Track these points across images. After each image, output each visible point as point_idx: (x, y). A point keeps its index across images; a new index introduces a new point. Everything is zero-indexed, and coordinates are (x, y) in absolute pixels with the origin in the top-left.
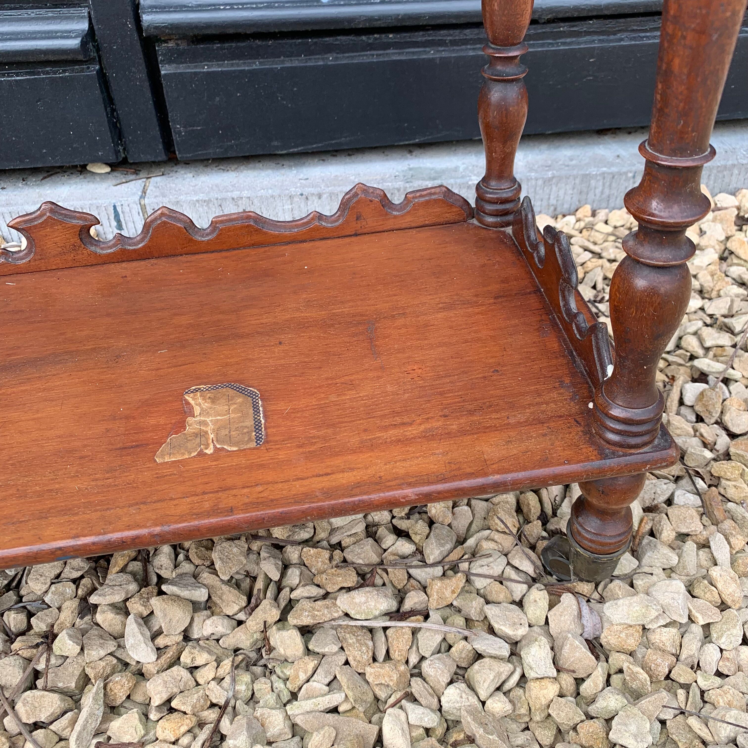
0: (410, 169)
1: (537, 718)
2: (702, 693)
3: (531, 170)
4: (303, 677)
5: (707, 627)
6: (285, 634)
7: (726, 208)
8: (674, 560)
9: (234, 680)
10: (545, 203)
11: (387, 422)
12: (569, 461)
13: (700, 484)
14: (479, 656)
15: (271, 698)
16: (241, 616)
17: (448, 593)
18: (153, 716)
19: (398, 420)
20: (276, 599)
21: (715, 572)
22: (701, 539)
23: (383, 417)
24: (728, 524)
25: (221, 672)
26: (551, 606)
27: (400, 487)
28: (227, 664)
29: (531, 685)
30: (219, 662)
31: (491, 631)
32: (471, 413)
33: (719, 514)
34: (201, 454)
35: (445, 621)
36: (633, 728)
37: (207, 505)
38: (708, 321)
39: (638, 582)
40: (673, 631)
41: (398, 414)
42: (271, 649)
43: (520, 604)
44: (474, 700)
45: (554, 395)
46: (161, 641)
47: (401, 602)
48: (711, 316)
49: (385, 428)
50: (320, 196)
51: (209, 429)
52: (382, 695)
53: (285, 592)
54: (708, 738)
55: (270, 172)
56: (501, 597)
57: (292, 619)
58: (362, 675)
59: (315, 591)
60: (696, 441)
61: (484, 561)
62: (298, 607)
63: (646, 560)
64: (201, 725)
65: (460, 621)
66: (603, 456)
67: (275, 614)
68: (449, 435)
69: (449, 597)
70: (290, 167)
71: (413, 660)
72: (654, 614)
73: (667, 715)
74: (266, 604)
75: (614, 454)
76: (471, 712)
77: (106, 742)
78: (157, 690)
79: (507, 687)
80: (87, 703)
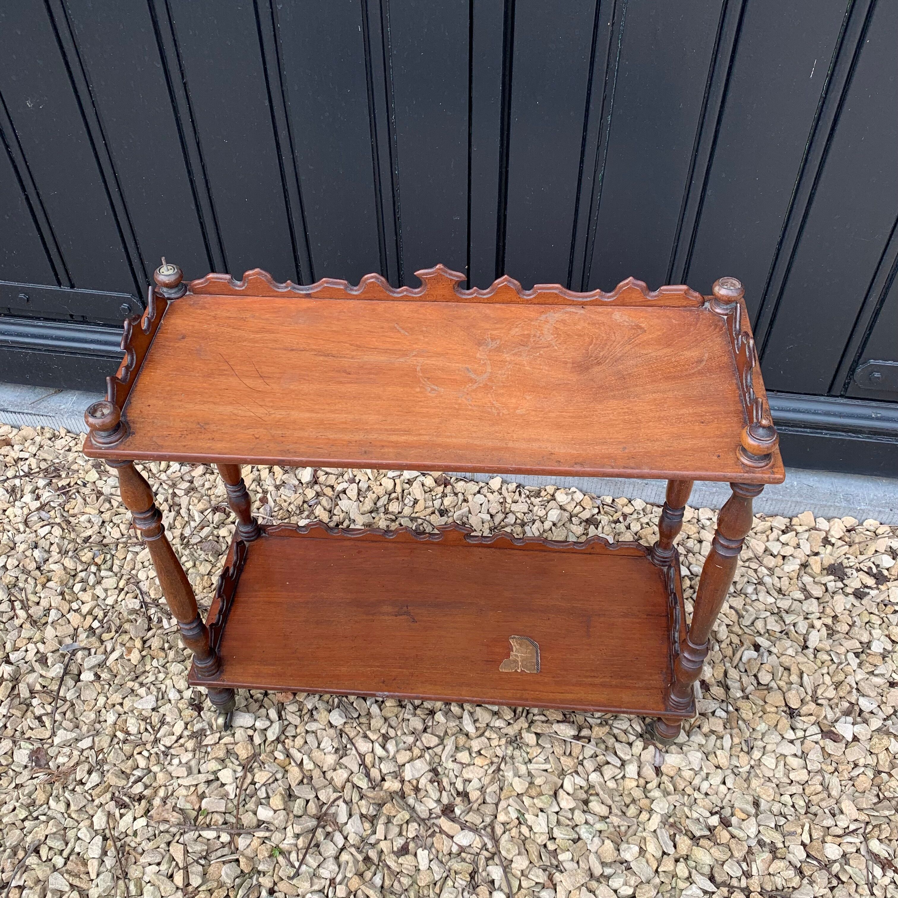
1: (626, 792)
2: (695, 799)
4: (535, 754)
5: (708, 774)
6: (530, 735)
7: (820, 530)
8: (704, 742)
9: (506, 748)
11: (588, 674)
13: (731, 708)
14: (608, 763)
15: (521, 759)
16: (511, 721)
17: (600, 733)
18: (474, 755)
19: (593, 674)
20: (526, 717)
21: (718, 752)
22: (721, 734)
23: (587, 671)
24: (736, 731)
25: (501, 743)
26: (643, 749)
27: (588, 705)
28: (503, 741)
29: (626, 779)
30: (500, 738)
31: (616, 754)
32: (622, 677)
33: (734, 724)
34: (516, 671)
35: (597, 744)
36: (661, 805)
37: (518, 695)
38: (776, 610)
39: (684, 748)
40: (691, 772)
41: (593, 671)
42: (522, 738)
43: (630, 744)
44: (602, 780)
45: (657, 677)
46: (478, 725)
47: (580, 731)
48: (778, 608)
49: (587, 677)
51: (519, 659)
52: (566, 769)
53: (531, 715)
54: (690, 816)
56: (623, 740)
57: (533, 729)
58: (559, 759)
59: (543, 718)
60: (738, 685)
61: (620, 722)
62: (536, 724)
63: (691, 739)
64: (492, 763)
65: (603, 746)
66: (666, 710)
67: (526, 725)
68: (611, 686)
69: (601, 735)
71: (581, 758)
72: (684, 764)
73: (677, 804)
74: (523, 719)
75: (671, 710)
76: (600, 784)
77: (455, 761)
78: (476, 745)
79: (616, 778)
80: (450, 743)
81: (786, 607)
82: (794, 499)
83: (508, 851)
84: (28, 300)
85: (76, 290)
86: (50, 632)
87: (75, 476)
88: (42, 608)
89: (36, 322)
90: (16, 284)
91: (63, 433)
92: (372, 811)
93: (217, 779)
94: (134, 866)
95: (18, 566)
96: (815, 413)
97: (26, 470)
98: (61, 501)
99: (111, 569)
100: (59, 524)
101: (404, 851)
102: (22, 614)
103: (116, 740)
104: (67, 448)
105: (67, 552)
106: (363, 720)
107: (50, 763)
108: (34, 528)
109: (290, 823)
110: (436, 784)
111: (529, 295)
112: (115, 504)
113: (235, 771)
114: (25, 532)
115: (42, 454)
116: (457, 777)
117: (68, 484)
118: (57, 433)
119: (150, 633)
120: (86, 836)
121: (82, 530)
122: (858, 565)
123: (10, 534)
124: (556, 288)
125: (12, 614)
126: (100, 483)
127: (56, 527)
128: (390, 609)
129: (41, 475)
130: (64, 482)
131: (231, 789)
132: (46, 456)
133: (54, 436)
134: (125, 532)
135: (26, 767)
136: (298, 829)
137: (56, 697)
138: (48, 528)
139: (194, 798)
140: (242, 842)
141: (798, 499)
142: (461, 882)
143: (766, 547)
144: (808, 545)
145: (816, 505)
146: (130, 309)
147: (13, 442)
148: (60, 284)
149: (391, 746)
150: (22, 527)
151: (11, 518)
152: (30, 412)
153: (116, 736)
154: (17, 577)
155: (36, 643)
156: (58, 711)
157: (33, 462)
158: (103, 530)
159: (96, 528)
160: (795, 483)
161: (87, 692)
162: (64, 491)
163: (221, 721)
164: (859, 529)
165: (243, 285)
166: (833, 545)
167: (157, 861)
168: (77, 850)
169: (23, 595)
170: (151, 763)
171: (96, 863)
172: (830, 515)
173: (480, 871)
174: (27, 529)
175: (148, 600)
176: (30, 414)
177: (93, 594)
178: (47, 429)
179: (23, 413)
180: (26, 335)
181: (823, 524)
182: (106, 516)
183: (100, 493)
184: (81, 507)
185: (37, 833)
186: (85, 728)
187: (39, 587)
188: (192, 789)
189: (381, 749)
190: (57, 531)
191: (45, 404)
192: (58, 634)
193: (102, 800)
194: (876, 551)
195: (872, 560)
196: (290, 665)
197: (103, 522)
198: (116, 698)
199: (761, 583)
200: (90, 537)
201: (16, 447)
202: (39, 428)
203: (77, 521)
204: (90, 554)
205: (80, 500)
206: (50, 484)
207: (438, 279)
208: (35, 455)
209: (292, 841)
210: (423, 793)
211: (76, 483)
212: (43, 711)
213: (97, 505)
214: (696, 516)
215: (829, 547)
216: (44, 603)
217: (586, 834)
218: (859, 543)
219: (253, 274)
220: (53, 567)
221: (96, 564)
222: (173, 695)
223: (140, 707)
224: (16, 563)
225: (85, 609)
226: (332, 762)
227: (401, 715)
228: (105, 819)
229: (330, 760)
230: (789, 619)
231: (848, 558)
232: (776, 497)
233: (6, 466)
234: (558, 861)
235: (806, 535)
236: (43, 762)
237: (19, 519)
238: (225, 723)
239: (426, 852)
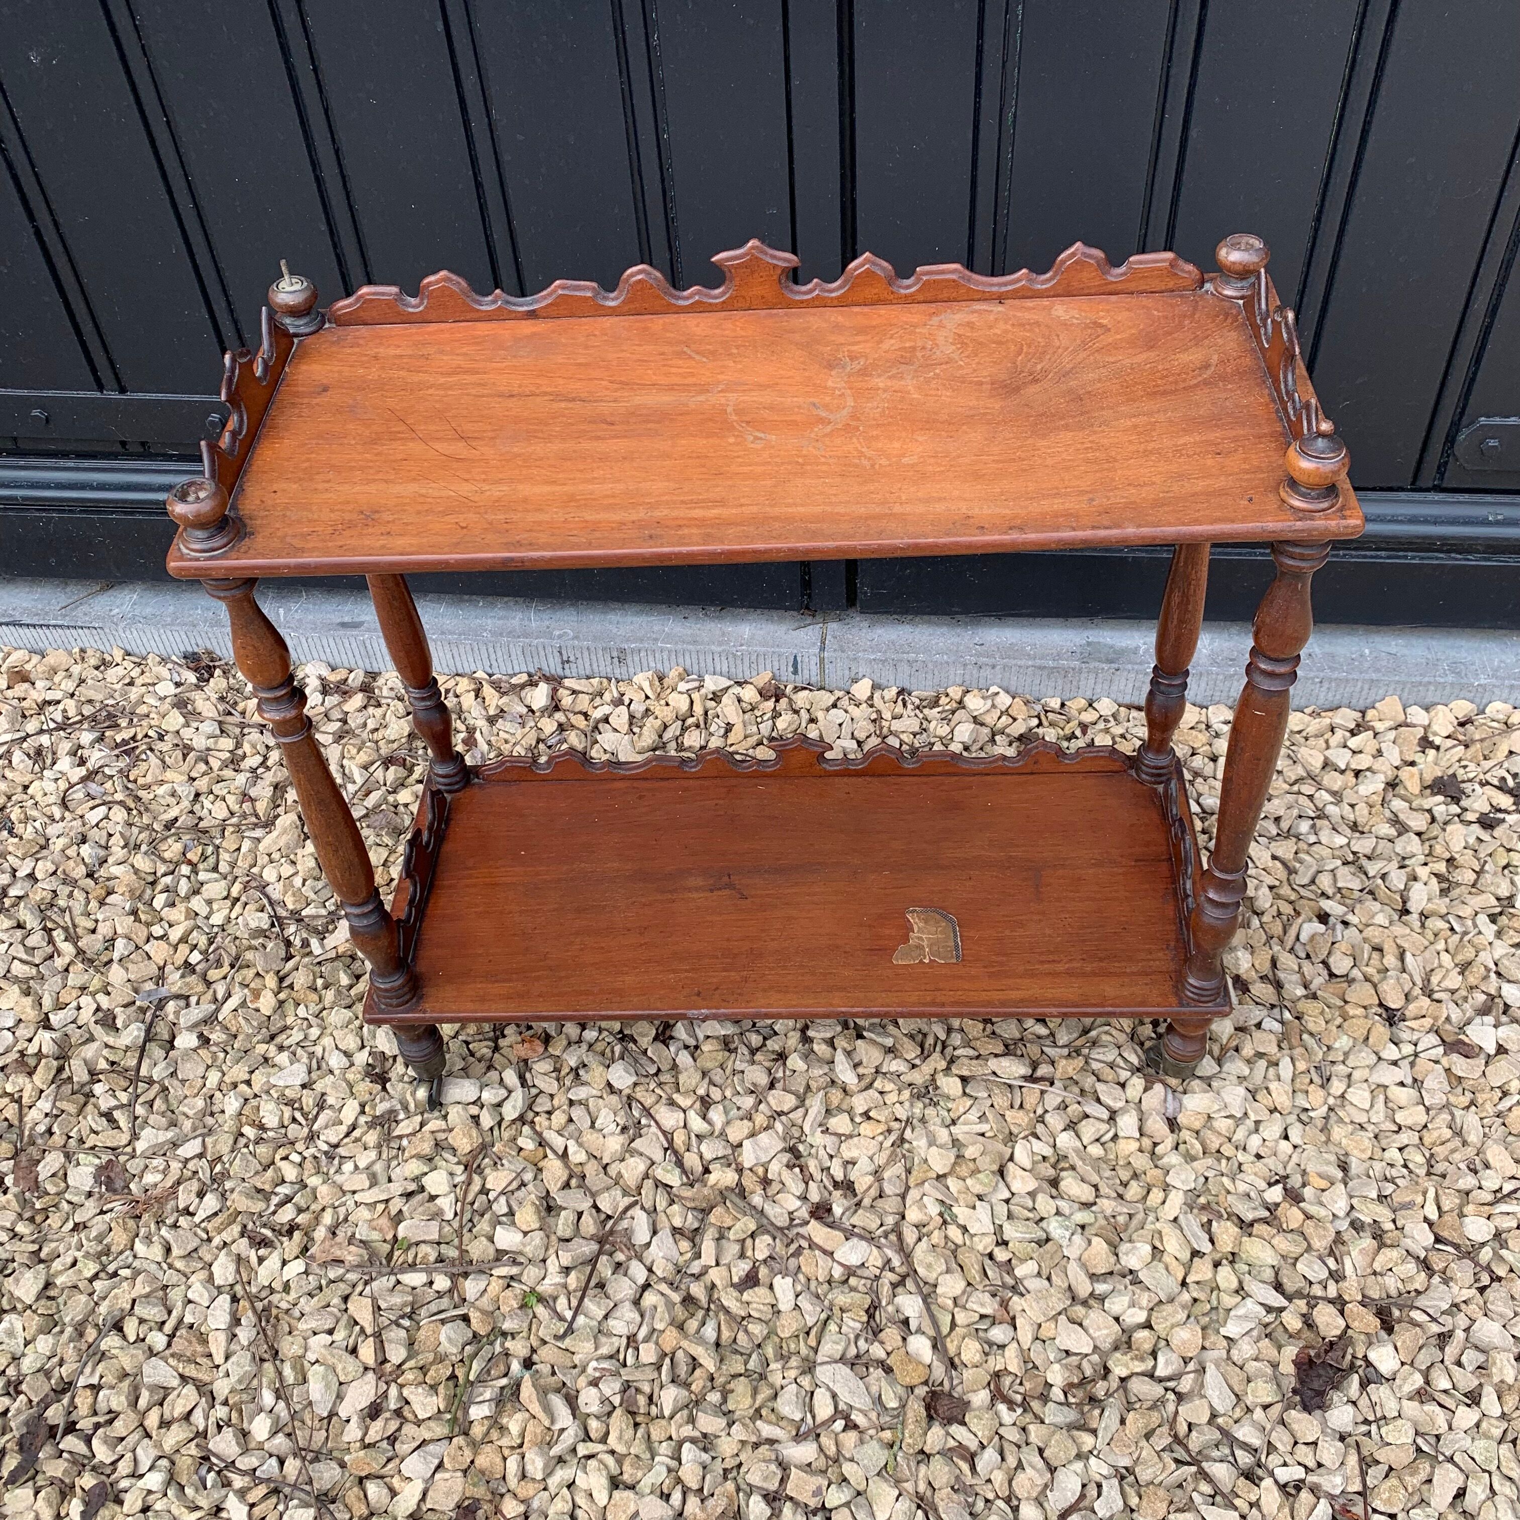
0: (1089, 644)
1: (1121, 1163)
2: (1240, 1164)
3: (1214, 662)
4: (962, 1110)
5: (1258, 1123)
6: (951, 1080)
7: (1414, 726)
8: (1247, 1072)
9: (912, 1105)
10: (1224, 694)
11: (1043, 958)
12: (1159, 1006)
13: (1287, 1015)
14: (1087, 1116)
15: (938, 1121)
16: (917, 1062)
17: (1070, 1070)
18: (858, 1119)
19: (1051, 957)
20: (942, 1052)
21: (1273, 1086)
22: (1274, 1059)
23: (1041, 953)
24: (1299, 1051)
25: (902, 1098)
26: (1146, 1090)
27: (1047, 1006)
28: (906, 1094)
29: (1121, 1141)
30: (900, 1091)
31: (1098, 1100)
32: (1102, 959)
33: (1295, 1041)
34: (921, 962)
35: (1065, 1088)
36: (1183, 1177)
37: (928, 999)
38: (1350, 858)
39: (1215, 1084)
40: (1230, 1121)
41: (1052, 953)
42: (937, 1088)
43: (1123, 1086)
44: (1079, 1144)
45: (1160, 954)
46: (861, 1071)
47: (1034, 1070)
48: (1354, 853)
49: (1042, 962)
50: (994, 667)
51: (925, 943)
52: (1015, 1130)
53: (949, 1050)
54: (1232, 1190)
55: (944, 629)
56: (1110, 1078)
57: (955, 1070)
58: (1003, 1116)
59: (972, 1053)
60: (1296, 977)
61: (1101, 1050)
62: (959, 1061)
63: (1225, 1068)
64: (889, 1131)
65: (1077, 1090)
66: (1182, 1005)
67: (943, 1064)
68: (1084, 975)
69: (1071, 1072)
70: (966, 624)
71: (1040, 1111)
72: (1216, 1107)
73: (1210, 1174)
74: (936, 1056)
75: (1188, 1005)
76: (1076, 1151)
77: (826, 1131)
78: (860, 1103)
79: (1103, 1140)
80: (816, 1105)
81: (1368, 851)
82: (1367, 677)
83: (929, 1266)
84: (47, 420)
85: (129, 396)
86: (116, 974)
87: (144, 723)
88: (100, 937)
89: (62, 463)
90: (25, 393)
91: (118, 655)
92: (691, 1222)
93: (422, 1189)
94: (289, 1338)
95: (54, 873)
96: (1394, 520)
97: (59, 719)
98: (121, 764)
99: (215, 869)
100: (121, 803)
101: (751, 1280)
102: (67, 948)
103: (242, 1141)
104: (127, 680)
105: (137, 847)
106: (665, 1077)
107: (132, 1186)
108: (79, 812)
109: (551, 1251)
110: (797, 1170)
111: (909, 286)
112: (215, 764)
113: (452, 1174)
114: (63, 819)
115: (85, 692)
116: (831, 1157)
117: (134, 738)
118: (108, 658)
119: (291, 964)
120: (201, 1296)
121: (162, 809)
122: (1482, 776)
123: (37, 824)
124: (953, 270)
125: (49, 949)
126: (187, 733)
127: (116, 808)
128: (700, 882)
129: (86, 726)
130: (126, 734)
131: (446, 1204)
132: (92, 694)
133: (104, 662)
134: (235, 808)
135: (90, 1194)
136: (566, 1259)
137: (134, 1078)
138: (103, 810)
139: (384, 1222)
140: (471, 1287)
141: (1374, 676)
142: (851, 1323)
143: (1326, 758)
144: (1396, 750)
145: (1404, 683)
146: (223, 422)
147: (32, 676)
148: (101, 388)
149: (716, 1115)
150: (57, 812)
151: (38, 798)
152: (60, 622)
153: (242, 1135)
154: (54, 892)
155: (93, 995)
156: (140, 1100)
157: (70, 706)
158: (197, 807)
159: (186, 804)
160: (1367, 651)
161: (188, 1065)
162: (127, 749)
163: (422, 1093)
164: (1480, 720)
165: (421, 303)
166: (1438, 748)
167: (327, 1327)
168: (188, 1319)
169: (67, 918)
170: (306, 1173)
171: (222, 1337)
172: (1429, 700)
173: (884, 1303)
174: (67, 814)
175: (282, 913)
176: (60, 626)
177: (188, 909)
178: (90, 652)
179: (48, 626)
180: (47, 486)
181: (1418, 715)
182: (202, 784)
183: (187, 750)
184: (158, 771)
185: (116, 1297)
186: (187, 1125)
187: (94, 904)
188: (380, 1207)
189: (699, 1120)
190: (118, 814)
191: (85, 608)
192: (132, 977)
193: (226, 1236)
194: (1511, 752)
195: (1506, 765)
196: (538, 979)
197: (197, 795)
198: (239, 1072)
199: (1321, 815)
200: (176, 819)
201: (40, 684)
202: (76, 650)
203: (151, 796)
204: (178, 847)
205: (153, 760)
206: (101, 739)
207: (752, 265)
208: (72, 695)
209: (559, 1279)
210: (775, 1187)
211: (146, 736)
212: (113, 1103)
213: (185, 768)
214: (1204, 719)
215: (1432, 752)
216: (104, 930)
217: (1059, 1231)
218: (1482, 740)
219: (437, 282)
220: (116, 870)
221: (190, 862)
222: (336, 1061)
223: (281, 1083)
224: (52, 868)
225: (175, 934)
226: (618, 1147)
227: (730, 1063)
228: (232, 1267)
229: (615, 1144)
230: (1373, 868)
231: (1465, 767)
232: (1336, 675)
233: (24, 716)
234: (1015, 1278)
235: (1392, 735)
236: (119, 1184)
237: (52, 799)
238: (430, 1096)
239: (789, 1280)
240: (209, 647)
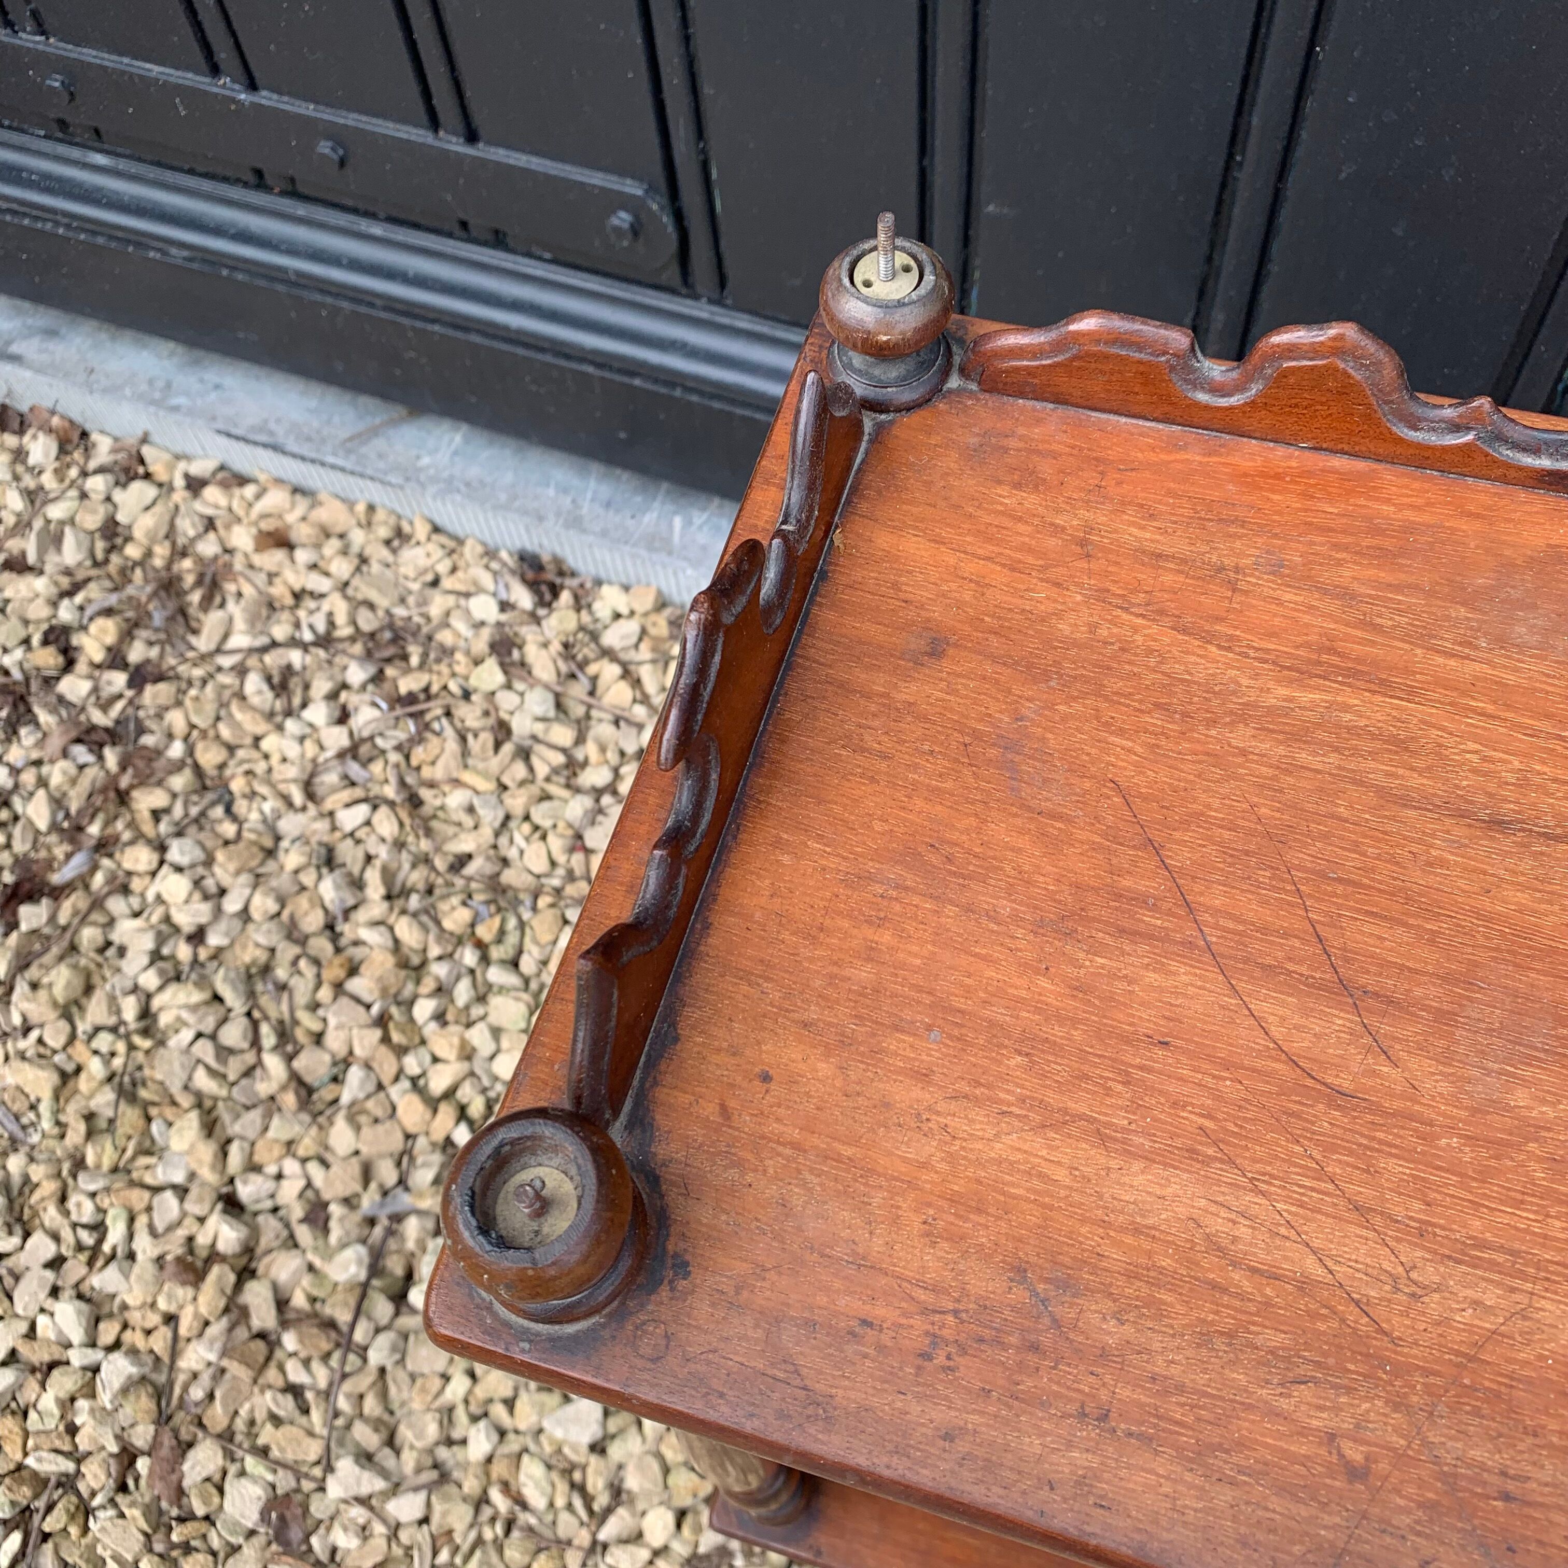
84: (342, 163)
85: (481, 151)
86: (340, 1133)
87: (444, 666)
88: (327, 1058)
89: (364, 225)
90: (308, 109)
91: (421, 531)
95: (278, 914)
97: (321, 628)
98: (400, 735)
99: (515, 964)
100: (392, 804)
102: (275, 1064)
103: (487, 1512)
104: (429, 577)
105: (406, 892)
107: (315, 1541)
108: (328, 805)
112: (542, 770)
114: (304, 809)
115: (363, 589)
117: (426, 690)
118: (406, 528)
121: (451, 830)
123: (267, 807)
125: (250, 1058)
126: (507, 700)
127: (384, 810)
129: (358, 649)
130: (414, 682)
132: (373, 595)
133: (399, 533)
134: (561, 859)
135: (252, 1533)
137: (345, 1343)
138: (363, 810)
146: (636, 230)
147: (294, 536)
148: (434, 123)
150: (298, 798)
151: (275, 760)
152: (340, 462)
153: (488, 1502)
154: (273, 950)
155: (304, 1161)
156: (346, 1387)
157: (340, 606)
158: (503, 841)
159: (487, 833)
161: (425, 1351)
162: (413, 708)
169: (285, 1007)
174: (310, 805)
176: (342, 469)
177: (464, 1044)
178: (380, 515)
179: (323, 464)
180: (333, 260)
182: (516, 802)
183: (502, 731)
184: (453, 764)
186: (409, 1460)
187: (325, 994)
190: (386, 824)
191: (379, 443)
192: (364, 1150)
197: (508, 818)
200: (470, 856)
201: (301, 555)
202: (361, 508)
203: (438, 802)
204: (464, 915)
205: (452, 745)
206: (378, 678)
208: (346, 584)
211: (445, 689)
212: (306, 1378)
213: (495, 765)
216: (335, 1041)
220: (365, 934)
221: (480, 945)
223: (559, 1434)
224: (273, 907)
225: (438, 1082)
233: (271, 609)
236: (295, 1534)
237: (292, 772)
240: (558, 551)
